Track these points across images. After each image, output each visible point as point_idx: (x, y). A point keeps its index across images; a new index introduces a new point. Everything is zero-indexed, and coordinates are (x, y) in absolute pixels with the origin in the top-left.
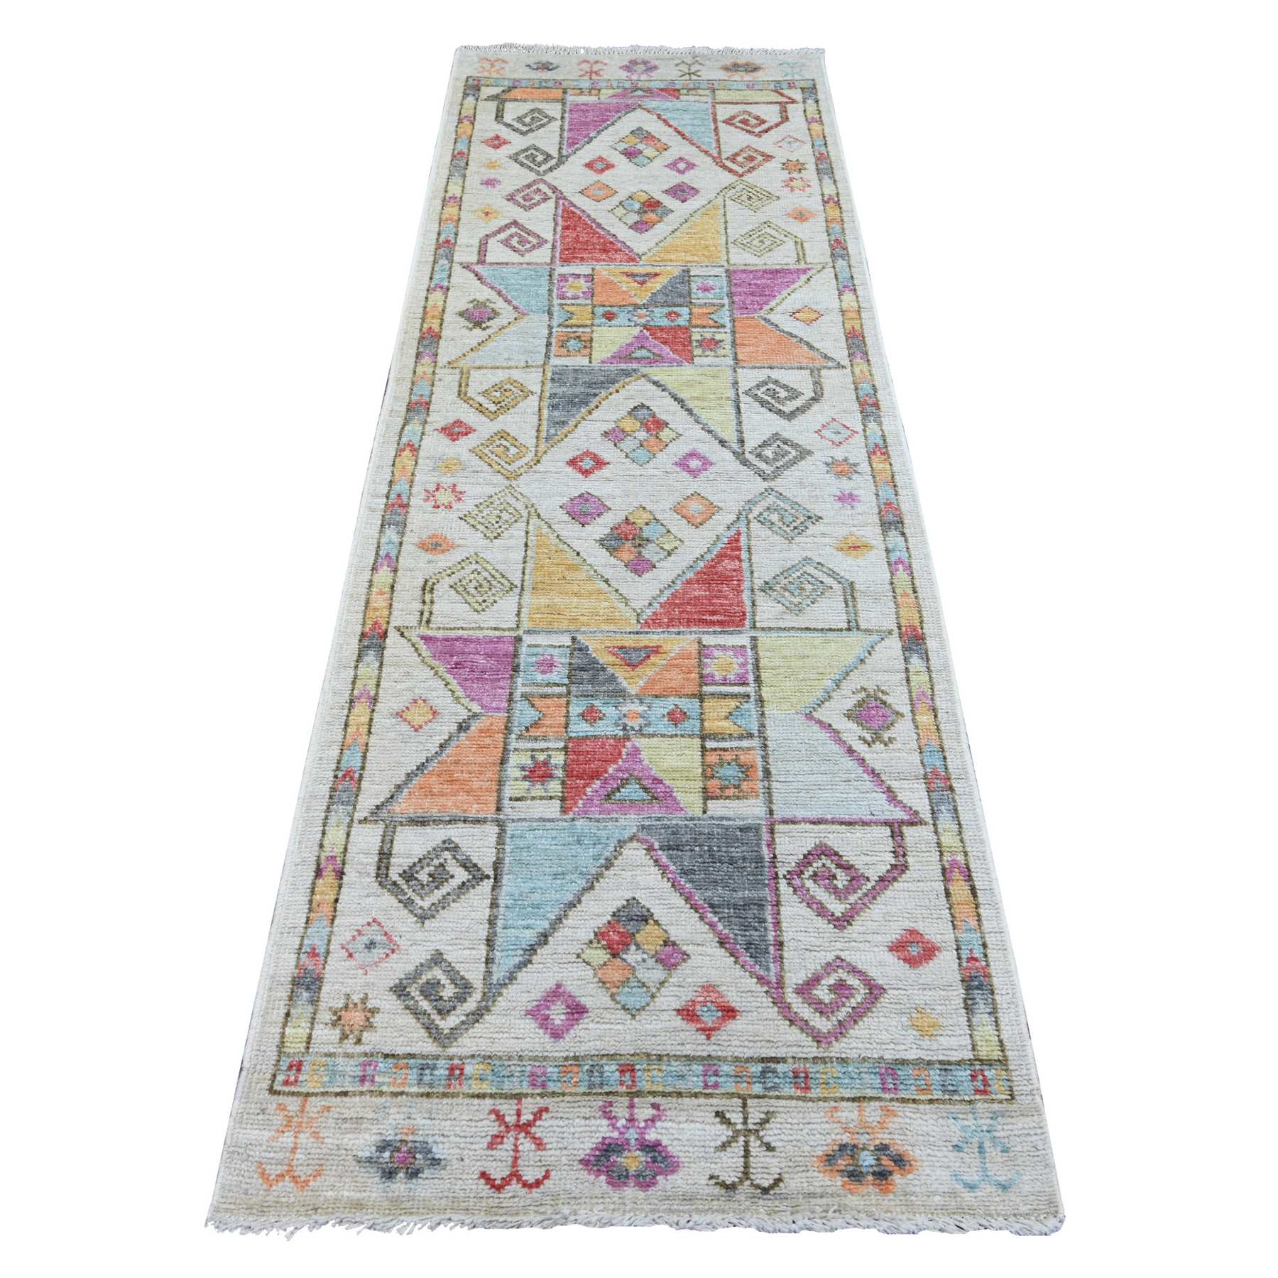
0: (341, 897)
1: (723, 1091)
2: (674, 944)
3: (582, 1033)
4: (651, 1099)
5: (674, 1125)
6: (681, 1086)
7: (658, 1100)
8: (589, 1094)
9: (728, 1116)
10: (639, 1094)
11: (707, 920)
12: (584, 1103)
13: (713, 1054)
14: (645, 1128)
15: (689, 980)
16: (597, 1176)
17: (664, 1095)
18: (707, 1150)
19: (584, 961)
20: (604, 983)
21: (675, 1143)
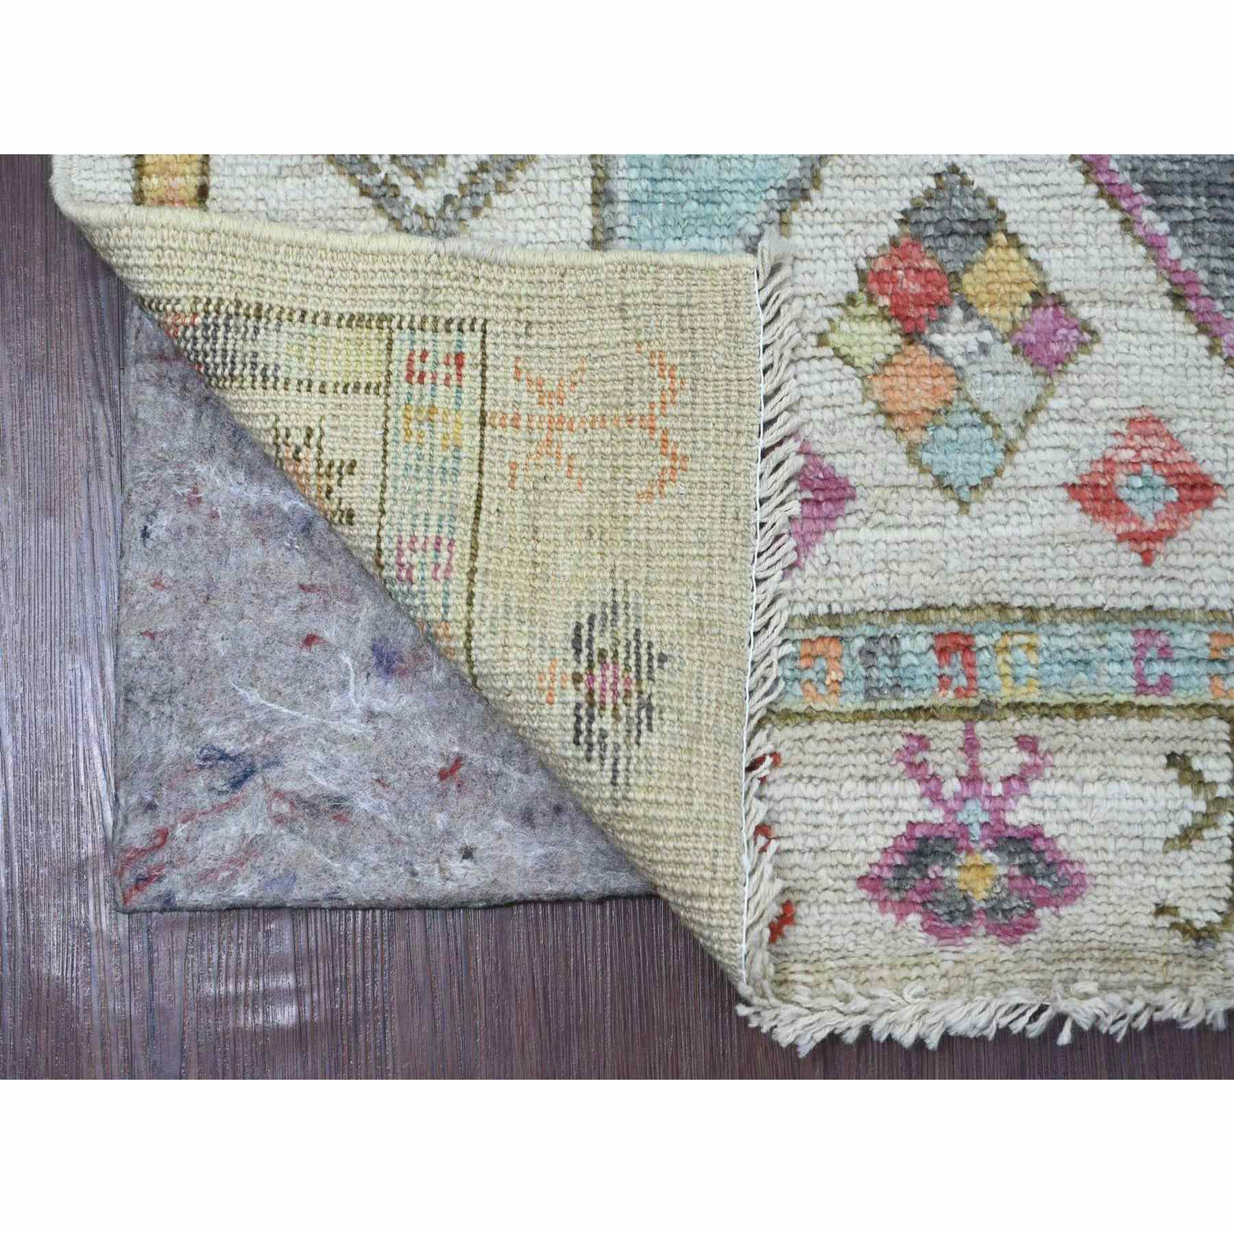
0: (213, 181)
1: (1181, 698)
2: (1059, 301)
3: (844, 554)
4: (1016, 725)
5: (1072, 789)
6: (1084, 687)
7: (1031, 725)
8: (867, 716)
9: (1196, 764)
10: (986, 710)
11: (1139, 231)
12: (861, 743)
13: (1159, 603)
14: (1003, 798)
15: (1097, 403)
16: (901, 916)
17: (1047, 711)
18: (1148, 845)
19: (837, 354)
20: (889, 415)
21: (1075, 829)
